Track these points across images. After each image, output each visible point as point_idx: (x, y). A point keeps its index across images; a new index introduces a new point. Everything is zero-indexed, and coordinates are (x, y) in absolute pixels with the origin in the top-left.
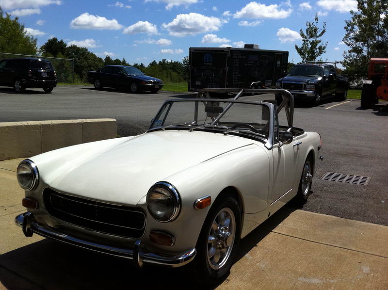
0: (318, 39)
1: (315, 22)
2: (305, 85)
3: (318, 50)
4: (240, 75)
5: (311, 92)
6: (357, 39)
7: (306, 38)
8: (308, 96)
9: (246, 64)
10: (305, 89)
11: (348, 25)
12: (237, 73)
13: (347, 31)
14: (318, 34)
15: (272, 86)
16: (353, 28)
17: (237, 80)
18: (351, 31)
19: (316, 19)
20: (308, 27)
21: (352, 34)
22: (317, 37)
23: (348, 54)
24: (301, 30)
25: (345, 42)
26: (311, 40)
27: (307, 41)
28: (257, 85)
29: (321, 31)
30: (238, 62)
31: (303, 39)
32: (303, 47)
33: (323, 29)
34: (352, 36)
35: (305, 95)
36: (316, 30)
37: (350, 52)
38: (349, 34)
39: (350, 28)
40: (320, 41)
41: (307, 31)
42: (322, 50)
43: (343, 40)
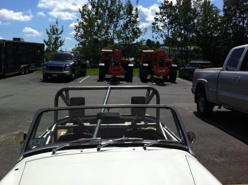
0: (59, 36)
1: (56, 25)
2: (64, 67)
3: (59, 43)
4: (13, 61)
5: (68, 72)
6: (82, 37)
7: (50, 35)
8: (67, 74)
9: (17, 53)
10: (65, 70)
11: (77, 28)
12: (11, 59)
13: (76, 32)
14: (59, 33)
15: (35, 67)
16: (79, 30)
17: (11, 64)
18: (78, 31)
19: (57, 23)
20: (51, 28)
21: (79, 33)
22: (58, 35)
23: (78, 46)
24: (47, 30)
25: (76, 39)
26: (54, 36)
27: (51, 37)
28: (25, 67)
29: (61, 31)
30: (11, 51)
31: (48, 35)
32: (49, 41)
33: (62, 30)
34: (79, 35)
35: (65, 74)
36: (57, 30)
37: (79, 45)
38: (77, 33)
39: (77, 30)
40: (60, 38)
41: (51, 30)
42: (62, 43)
43: (74, 37)
